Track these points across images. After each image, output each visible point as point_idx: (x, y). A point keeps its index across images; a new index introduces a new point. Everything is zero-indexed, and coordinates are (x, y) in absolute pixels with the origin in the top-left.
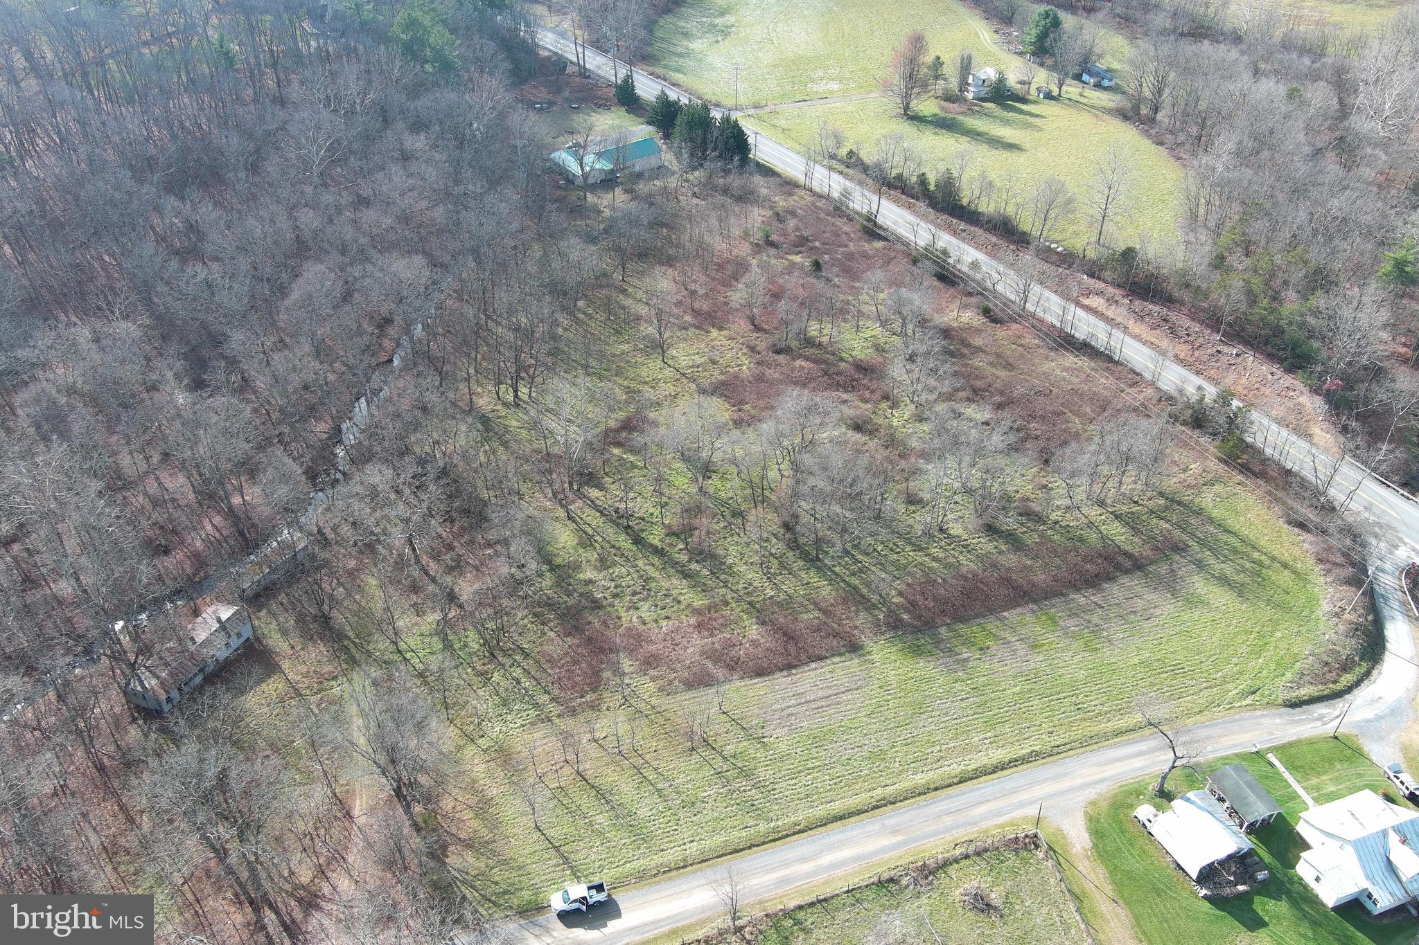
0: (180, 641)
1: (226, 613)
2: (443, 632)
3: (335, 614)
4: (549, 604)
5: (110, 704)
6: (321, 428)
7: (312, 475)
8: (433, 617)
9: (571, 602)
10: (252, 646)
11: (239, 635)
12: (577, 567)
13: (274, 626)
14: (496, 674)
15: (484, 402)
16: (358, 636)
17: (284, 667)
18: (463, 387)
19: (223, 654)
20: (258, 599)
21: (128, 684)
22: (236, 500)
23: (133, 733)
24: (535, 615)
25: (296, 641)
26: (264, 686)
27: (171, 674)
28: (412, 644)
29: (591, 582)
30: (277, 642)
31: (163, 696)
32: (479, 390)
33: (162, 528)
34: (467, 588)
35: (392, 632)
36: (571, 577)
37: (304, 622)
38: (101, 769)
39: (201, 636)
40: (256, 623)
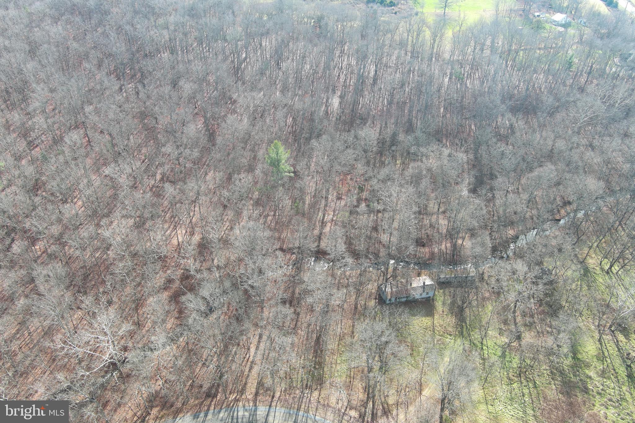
0: (407, 281)
1: (428, 282)
2: (506, 349)
3: (467, 310)
4: (562, 373)
5: (372, 287)
8: (505, 340)
9: (573, 379)
10: (429, 300)
11: (427, 293)
12: (588, 366)
13: (442, 298)
14: (516, 384)
15: (592, 262)
16: (470, 325)
17: (435, 317)
18: (586, 250)
19: (417, 297)
20: (443, 284)
21: (382, 285)
22: (460, 242)
23: (372, 303)
24: (551, 372)
25: (446, 309)
26: (424, 319)
27: (396, 292)
28: (489, 344)
29: (590, 378)
30: (439, 305)
31: (389, 297)
32: (593, 256)
33: (428, 236)
34: (528, 338)
35: (484, 333)
36: (581, 368)
37: (454, 305)
38: (356, 308)
39: (414, 285)
40: (437, 293)
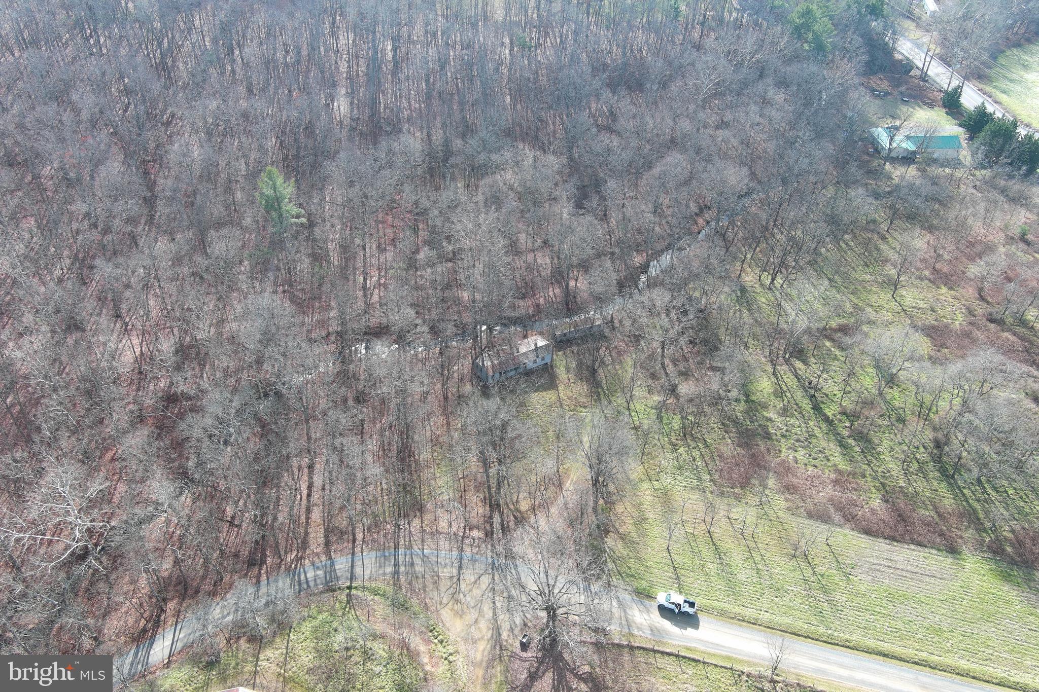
0: (511, 348)
1: (541, 343)
2: (660, 408)
3: (600, 370)
4: (736, 422)
5: (463, 366)
6: (638, 260)
7: (621, 285)
8: (657, 398)
9: (751, 426)
10: (547, 368)
11: (543, 359)
12: (765, 407)
13: (564, 362)
14: (682, 449)
15: (749, 279)
16: (608, 390)
17: (560, 388)
18: (738, 265)
19: (530, 365)
20: (561, 343)
21: (476, 358)
22: (572, 283)
23: (468, 388)
24: (723, 424)
25: (572, 377)
26: (544, 394)
27: (500, 364)
28: (638, 408)
29: (770, 420)
30: (561, 373)
31: (491, 374)
32: (749, 270)
33: (526, 283)
34: (686, 389)
35: (628, 395)
36: (758, 411)
37: (581, 368)
38: (446, 398)
39: (523, 350)
40: (555, 357)
